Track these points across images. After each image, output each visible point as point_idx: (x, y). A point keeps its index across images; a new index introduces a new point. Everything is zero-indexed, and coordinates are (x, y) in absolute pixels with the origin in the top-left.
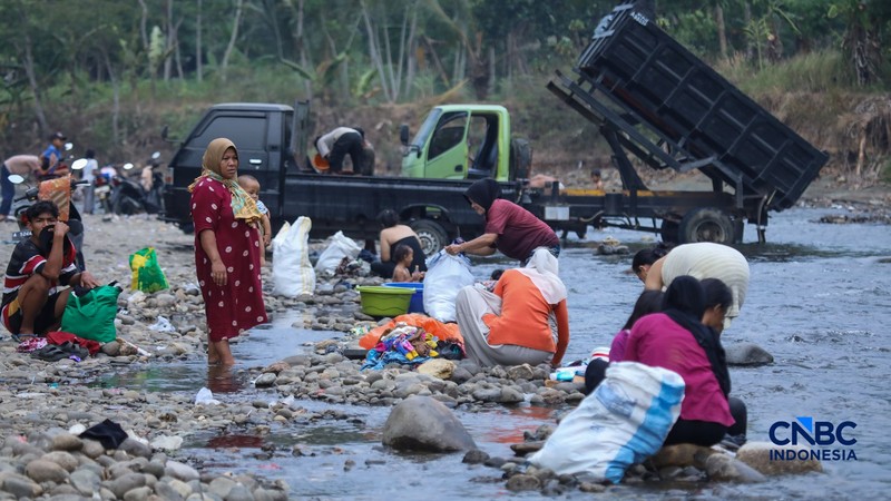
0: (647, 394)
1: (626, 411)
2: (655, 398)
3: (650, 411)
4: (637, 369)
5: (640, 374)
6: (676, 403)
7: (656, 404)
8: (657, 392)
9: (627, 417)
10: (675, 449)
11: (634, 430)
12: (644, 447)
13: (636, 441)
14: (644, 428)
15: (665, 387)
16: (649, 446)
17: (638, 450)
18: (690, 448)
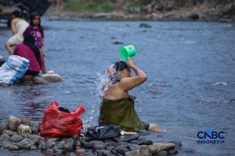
0: (20, 64)
1: (14, 68)
2: (21, 65)
3: (20, 68)
4: (17, 57)
5: (18, 59)
6: (27, 66)
7: (22, 66)
8: (22, 63)
9: (14, 69)
10: (26, 76)
11: (16, 72)
12: (19, 76)
13: (17, 75)
14: (19, 72)
15: (24, 62)
16: (20, 76)
17: (17, 77)
18: (30, 76)
